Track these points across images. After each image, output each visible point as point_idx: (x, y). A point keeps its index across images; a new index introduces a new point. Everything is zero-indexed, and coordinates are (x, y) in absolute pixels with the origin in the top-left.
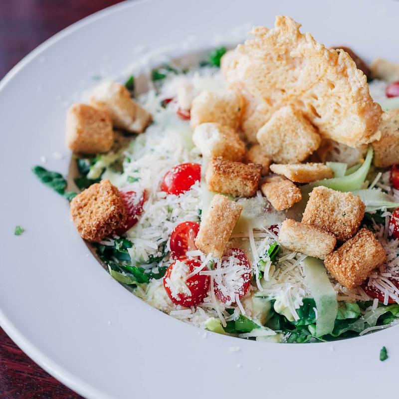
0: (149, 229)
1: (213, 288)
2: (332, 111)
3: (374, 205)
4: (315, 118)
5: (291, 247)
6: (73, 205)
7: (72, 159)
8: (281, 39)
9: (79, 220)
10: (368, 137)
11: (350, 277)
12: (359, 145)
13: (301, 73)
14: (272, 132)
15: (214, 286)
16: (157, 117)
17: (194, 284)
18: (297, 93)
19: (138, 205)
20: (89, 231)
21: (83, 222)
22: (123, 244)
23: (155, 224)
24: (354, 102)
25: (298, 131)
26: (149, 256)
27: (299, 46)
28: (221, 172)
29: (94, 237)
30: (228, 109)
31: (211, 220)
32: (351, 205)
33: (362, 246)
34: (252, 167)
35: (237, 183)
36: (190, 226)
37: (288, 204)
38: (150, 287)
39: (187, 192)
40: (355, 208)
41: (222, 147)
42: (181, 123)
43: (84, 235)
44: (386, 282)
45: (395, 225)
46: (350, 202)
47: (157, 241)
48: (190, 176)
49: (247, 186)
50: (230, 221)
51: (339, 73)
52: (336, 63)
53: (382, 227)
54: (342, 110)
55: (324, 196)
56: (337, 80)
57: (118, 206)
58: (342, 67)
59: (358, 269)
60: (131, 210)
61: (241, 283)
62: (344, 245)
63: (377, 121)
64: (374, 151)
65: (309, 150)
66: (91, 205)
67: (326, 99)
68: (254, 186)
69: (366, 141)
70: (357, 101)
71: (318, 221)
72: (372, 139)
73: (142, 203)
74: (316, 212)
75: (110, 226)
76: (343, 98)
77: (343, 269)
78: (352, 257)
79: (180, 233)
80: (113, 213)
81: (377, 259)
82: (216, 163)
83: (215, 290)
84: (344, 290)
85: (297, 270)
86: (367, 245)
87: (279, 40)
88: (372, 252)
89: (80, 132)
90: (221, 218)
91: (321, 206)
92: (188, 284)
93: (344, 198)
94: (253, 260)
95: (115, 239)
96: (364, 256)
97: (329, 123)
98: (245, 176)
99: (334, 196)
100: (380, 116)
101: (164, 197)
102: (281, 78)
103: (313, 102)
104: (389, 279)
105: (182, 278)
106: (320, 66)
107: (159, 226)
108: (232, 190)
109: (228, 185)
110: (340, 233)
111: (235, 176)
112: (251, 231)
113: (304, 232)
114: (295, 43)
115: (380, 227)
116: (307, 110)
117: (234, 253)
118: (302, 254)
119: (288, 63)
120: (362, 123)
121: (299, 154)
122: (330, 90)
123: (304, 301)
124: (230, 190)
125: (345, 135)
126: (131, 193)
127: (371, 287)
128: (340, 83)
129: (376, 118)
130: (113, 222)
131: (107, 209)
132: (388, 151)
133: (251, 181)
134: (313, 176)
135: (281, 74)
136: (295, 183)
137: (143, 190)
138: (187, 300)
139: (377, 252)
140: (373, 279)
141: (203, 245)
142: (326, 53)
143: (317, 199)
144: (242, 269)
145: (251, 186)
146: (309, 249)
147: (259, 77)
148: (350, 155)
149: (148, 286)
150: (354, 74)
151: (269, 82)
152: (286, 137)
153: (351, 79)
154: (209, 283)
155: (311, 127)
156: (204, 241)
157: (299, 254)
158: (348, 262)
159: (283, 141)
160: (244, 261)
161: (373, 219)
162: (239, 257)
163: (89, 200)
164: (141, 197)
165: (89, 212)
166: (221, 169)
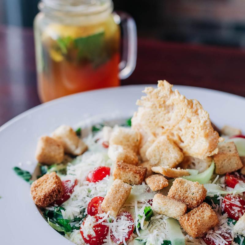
0: (76, 201)
1: (109, 234)
2: (190, 137)
3: (213, 192)
4: (180, 143)
5: (159, 211)
6: (32, 186)
7: (38, 166)
8: (161, 94)
9: (34, 193)
10: (211, 152)
11: (194, 229)
12: (205, 157)
13: (173, 115)
14: (155, 151)
15: (111, 233)
16: (91, 148)
17: (98, 229)
18: (170, 128)
19: (71, 187)
20: (39, 199)
21: (36, 194)
22: (59, 209)
23: (80, 198)
24: (202, 130)
25: (170, 149)
26: (74, 217)
27: (171, 98)
28: (121, 168)
29: (42, 203)
30: (130, 139)
31: (111, 192)
32: (197, 189)
33: (203, 212)
34: (141, 168)
35: (130, 176)
36: (100, 199)
37: (159, 187)
38: (73, 234)
39: (101, 181)
40: (200, 190)
41: (123, 156)
42: (104, 150)
43: (37, 202)
44: (218, 237)
45: (225, 204)
46: (197, 187)
47: (80, 208)
48: (103, 172)
49: (136, 178)
50: (123, 194)
51: (193, 112)
52: (192, 107)
53: (218, 206)
54: (195, 136)
55: (181, 183)
56: (192, 117)
57: (58, 186)
58: (195, 109)
59: (199, 224)
60: (67, 190)
61: (127, 230)
62: (192, 211)
63: (216, 142)
64: (215, 164)
65: (176, 161)
66: (42, 185)
67: (186, 129)
68: (141, 178)
69: (209, 154)
70: (204, 129)
71: (177, 196)
72: (213, 153)
73: (73, 187)
74: (176, 191)
75: (52, 197)
76: (196, 128)
77: (190, 224)
78: (196, 217)
79: (94, 203)
80: (55, 189)
81: (212, 221)
82: (118, 163)
83: (111, 235)
84: (191, 239)
85: (162, 225)
86: (206, 211)
87: (160, 95)
88: (209, 215)
89: (43, 149)
90: (118, 192)
91: (179, 188)
92: (94, 229)
93: (193, 185)
94: (135, 218)
95: (55, 206)
96: (204, 217)
97: (189, 145)
98: (136, 171)
99: (188, 183)
100: (218, 139)
101: (87, 184)
102: (161, 119)
103: (179, 133)
104: (220, 234)
105: (90, 225)
106: (182, 109)
107: (82, 200)
108: (127, 180)
109: (125, 176)
110: (189, 204)
111: (129, 171)
112: (136, 202)
113: (167, 201)
114: (169, 96)
115: (217, 206)
116: (176, 138)
117: (124, 214)
118: (166, 216)
119: (165, 110)
120: (207, 143)
121: (170, 163)
122: (188, 124)
123: (164, 241)
124: (126, 179)
125: (197, 151)
126: (67, 181)
127: (208, 238)
128: (194, 119)
129: (215, 141)
130: (54, 195)
131: (51, 187)
132: (223, 163)
133: (139, 175)
134: (177, 174)
135: (162, 117)
136: (165, 177)
137: (75, 179)
138: (93, 239)
139: (212, 215)
140: (210, 234)
141: (106, 207)
142: (186, 101)
143: (177, 184)
144: (129, 223)
145: (139, 177)
146: (170, 212)
147: (149, 119)
148: (201, 167)
149: (72, 233)
150: (202, 113)
151: (155, 122)
152: (163, 154)
153: (201, 116)
154: (107, 231)
155: (178, 149)
156: (106, 205)
157: (164, 216)
158: (193, 220)
159: (161, 156)
160: (130, 219)
161: (212, 200)
162: (128, 216)
163: (42, 182)
164: (73, 183)
165: (41, 189)
166: (121, 166)
